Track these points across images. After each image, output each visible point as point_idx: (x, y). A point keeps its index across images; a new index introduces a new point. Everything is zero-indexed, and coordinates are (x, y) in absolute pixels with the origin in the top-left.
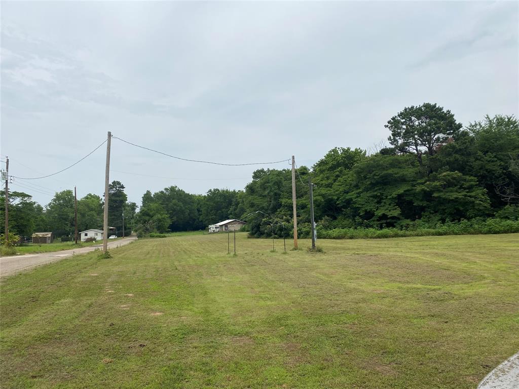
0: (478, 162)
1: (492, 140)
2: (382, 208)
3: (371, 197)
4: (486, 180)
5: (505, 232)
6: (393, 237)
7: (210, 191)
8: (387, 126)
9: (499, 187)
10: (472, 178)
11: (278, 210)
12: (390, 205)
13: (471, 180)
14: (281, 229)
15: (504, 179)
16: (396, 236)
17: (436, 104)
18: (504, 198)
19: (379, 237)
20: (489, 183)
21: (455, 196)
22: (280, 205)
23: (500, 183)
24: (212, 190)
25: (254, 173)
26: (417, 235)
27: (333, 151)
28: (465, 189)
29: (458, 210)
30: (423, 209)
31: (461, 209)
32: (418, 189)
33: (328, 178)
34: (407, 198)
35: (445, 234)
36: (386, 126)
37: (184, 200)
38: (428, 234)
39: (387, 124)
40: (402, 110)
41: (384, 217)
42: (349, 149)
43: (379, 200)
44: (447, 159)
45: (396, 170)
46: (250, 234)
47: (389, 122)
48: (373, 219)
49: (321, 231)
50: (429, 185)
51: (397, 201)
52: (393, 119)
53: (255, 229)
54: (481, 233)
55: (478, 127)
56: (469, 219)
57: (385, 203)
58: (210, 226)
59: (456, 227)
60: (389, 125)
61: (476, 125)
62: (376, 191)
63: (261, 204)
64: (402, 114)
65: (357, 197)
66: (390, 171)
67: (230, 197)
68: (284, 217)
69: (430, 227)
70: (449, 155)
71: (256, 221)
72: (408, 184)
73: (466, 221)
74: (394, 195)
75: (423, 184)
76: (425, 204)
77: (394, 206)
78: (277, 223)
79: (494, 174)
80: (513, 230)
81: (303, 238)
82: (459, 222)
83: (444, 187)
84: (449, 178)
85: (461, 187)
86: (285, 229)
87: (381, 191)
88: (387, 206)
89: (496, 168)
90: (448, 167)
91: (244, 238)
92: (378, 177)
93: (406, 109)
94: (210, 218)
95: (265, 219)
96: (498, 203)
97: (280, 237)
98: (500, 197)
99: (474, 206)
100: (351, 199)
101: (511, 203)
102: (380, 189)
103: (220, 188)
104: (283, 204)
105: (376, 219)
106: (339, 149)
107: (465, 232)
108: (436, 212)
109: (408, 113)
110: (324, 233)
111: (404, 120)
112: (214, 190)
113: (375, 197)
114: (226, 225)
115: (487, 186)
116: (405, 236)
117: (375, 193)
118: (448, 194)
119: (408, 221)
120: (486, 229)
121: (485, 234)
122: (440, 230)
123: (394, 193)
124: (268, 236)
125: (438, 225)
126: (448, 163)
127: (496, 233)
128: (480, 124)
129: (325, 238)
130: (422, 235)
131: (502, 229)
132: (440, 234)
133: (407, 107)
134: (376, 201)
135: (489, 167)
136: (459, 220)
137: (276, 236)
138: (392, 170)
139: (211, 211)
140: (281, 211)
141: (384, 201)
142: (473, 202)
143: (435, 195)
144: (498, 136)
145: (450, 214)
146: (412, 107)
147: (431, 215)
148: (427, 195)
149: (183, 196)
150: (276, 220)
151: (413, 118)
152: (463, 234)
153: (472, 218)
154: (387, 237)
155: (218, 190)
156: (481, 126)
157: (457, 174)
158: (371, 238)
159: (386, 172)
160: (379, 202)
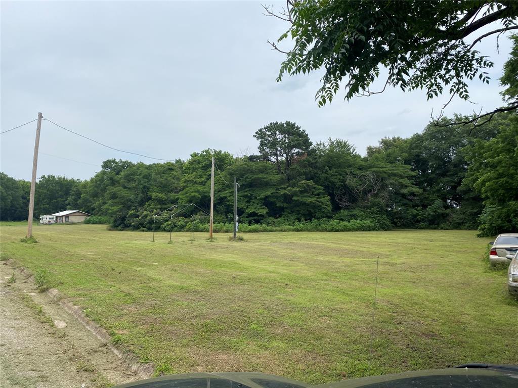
0: (324, 175)
1: (335, 159)
2: (251, 207)
3: (242, 196)
4: (330, 189)
5: (343, 230)
6: (262, 232)
7: (44, 177)
8: (256, 136)
9: (338, 196)
10: (320, 187)
11: (147, 203)
12: (257, 204)
13: (319, 189)
14: (151, 222)
15: (341, 190)
16: (265, 231)
17: (295, 123)
18: (341, 204)
19: (250, 231)
20: (331, 192)
21: (310, 200)
22: (150, 198)
23: (339, 192)
24: (46, 176)
25: (105, 162)
26: (281, 231)
27: (206, 151)
28: (316, 195)
29: (310, 211)
30: (282, 209)
31: (312, 211)
32: (282, 192)
33: (201, 176)
34: (272, 200)
35: (301, 230)
36: (254, 136)
37: (6, 185)
38: (290, 230)
39: (255, 135)
40: (268, 124)
41: (254, 214)
42: (220, 152)
43: (249, 199)
44: (304, 170)
45: (265, 176)
46: (112, 227)
47: (256, 133)
48: (243, 215)
49: (198, 225)
50: (290, 190)
51: (263, 201)
52: (260, 130)
53: (119, 222)
54: (326, 230)
55: (322, 146)
56: (318, 219)
57: (254, 202)
58: (42, 217)
59: (309, 226)
60: (258, 136)
61: (321, 144)
62: (246, 191)
63: (128, 196)
64: (268, 127)
65: (230, 196)
66: (260, 176)
67: (68, 185)
68: (155, 211)
69: (289, 225)
70: (305, 167)
71: (121, 213)
72: (273, 188)
73: (316, 221)
74: (262, 195)
75: (285, 189)
76: (285, 205)
77: (261, 206)
78: (146, 216)
79: (335, 185)
80: (347, 230)
81: (176, 231)
82: (311, 221)
83: (301, 192)
84: (305, 185)
85: (313, 194)
86: (156, 222)
87: (250, 192)
88: (256, 206)
89: (336, 180)
90: (304, 176)
91: (104, 230)
92: (250, 180)
93: (271, 124)
94: (42, 207)
95: (132, 212)
96: (337, 208)
97: (150, 229)
98: (339, 204)
99: (320, 210)
100: (226, 197)
101: (345, 209)
102: (249, 190)
103: (56, 175)
104: (153, 197)
105: (246, 216)
106: (211, 150)
107: (316, 229)
108: (293, 212)
109: (274, 128)
110: (201, 226)
111: (270, 133)
112: (49, 176)
113: (245, 196)
114: (67, 216)
115: (330, 195)
116: (272, 231)
117: (246, 194)
118: (304, 198)
119: (273, 219)
120: (330, 228)
121: (330, 231)
122: (299, 227)
123: (263, 194)
124: (136, 228)
125: (296, 223)
126: (305, 174)
127: (337, 231)
128: (324, 144)
129: (202, 231)
130: (285, 231)
131: (340, 228)
132: (298, 230)
133: (272, 122)
134: (246, 200)
135: (332, 179)
136: (311, 220)
137: (145, 229)
138: (262, 174)
139: (43, 199)
140: (150, 205)
141: (253, 200)
142: (320, 206)
143: (295, 198)
144: (339, 156)
145: (304, 215)
146: (277, 123)
147: (290, 215)
148: (287, 198)
149: (6, 180)
150: (145, 213)
151: (278, 132)
152: (314, 231)
153: (319, 218)
154: (257, 232)
155: (54, 177)
156: (324, 146)
157: (311, 183)
158: (244, 232)
159: (257, 176)
160: (248, 202)
